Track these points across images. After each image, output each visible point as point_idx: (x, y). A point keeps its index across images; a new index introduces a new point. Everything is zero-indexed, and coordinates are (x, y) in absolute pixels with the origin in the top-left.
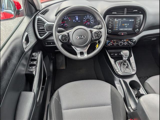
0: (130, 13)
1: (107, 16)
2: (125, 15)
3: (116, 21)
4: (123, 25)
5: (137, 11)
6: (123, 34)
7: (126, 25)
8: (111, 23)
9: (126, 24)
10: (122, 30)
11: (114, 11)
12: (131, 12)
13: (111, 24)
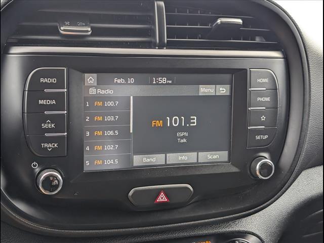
0: (193, 34)
1: (16, 50)
2: (161, 46)
3: (92, 91)
4: (159, 124)
5: (240, 21)
6: (162, 198)
7: (180, 128)
8: (50, 108)
9: (175, 121)
10: (151, 169)
11: (74, 19)
12: (204, 33)
13: (53, 118)
